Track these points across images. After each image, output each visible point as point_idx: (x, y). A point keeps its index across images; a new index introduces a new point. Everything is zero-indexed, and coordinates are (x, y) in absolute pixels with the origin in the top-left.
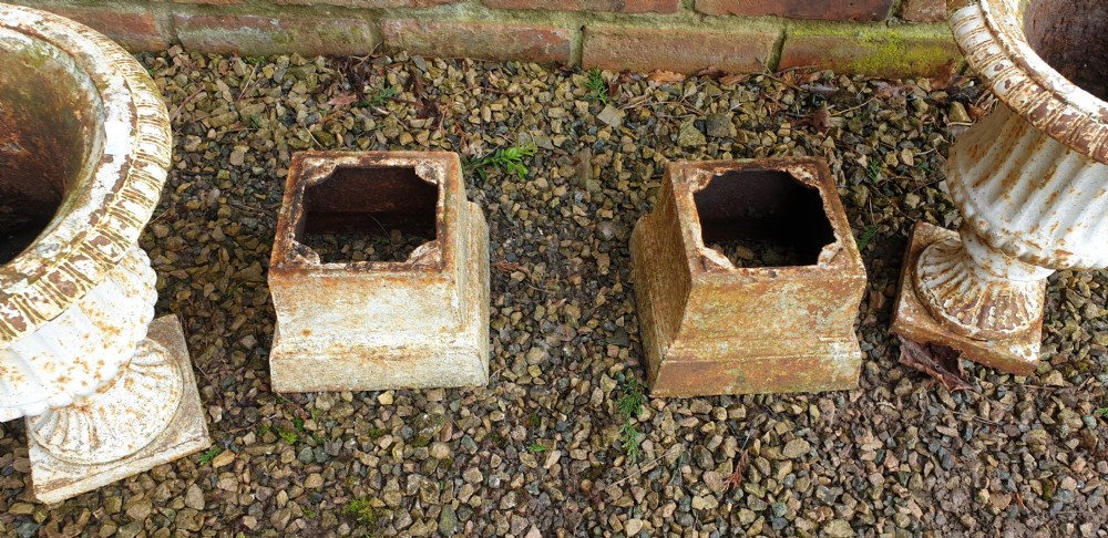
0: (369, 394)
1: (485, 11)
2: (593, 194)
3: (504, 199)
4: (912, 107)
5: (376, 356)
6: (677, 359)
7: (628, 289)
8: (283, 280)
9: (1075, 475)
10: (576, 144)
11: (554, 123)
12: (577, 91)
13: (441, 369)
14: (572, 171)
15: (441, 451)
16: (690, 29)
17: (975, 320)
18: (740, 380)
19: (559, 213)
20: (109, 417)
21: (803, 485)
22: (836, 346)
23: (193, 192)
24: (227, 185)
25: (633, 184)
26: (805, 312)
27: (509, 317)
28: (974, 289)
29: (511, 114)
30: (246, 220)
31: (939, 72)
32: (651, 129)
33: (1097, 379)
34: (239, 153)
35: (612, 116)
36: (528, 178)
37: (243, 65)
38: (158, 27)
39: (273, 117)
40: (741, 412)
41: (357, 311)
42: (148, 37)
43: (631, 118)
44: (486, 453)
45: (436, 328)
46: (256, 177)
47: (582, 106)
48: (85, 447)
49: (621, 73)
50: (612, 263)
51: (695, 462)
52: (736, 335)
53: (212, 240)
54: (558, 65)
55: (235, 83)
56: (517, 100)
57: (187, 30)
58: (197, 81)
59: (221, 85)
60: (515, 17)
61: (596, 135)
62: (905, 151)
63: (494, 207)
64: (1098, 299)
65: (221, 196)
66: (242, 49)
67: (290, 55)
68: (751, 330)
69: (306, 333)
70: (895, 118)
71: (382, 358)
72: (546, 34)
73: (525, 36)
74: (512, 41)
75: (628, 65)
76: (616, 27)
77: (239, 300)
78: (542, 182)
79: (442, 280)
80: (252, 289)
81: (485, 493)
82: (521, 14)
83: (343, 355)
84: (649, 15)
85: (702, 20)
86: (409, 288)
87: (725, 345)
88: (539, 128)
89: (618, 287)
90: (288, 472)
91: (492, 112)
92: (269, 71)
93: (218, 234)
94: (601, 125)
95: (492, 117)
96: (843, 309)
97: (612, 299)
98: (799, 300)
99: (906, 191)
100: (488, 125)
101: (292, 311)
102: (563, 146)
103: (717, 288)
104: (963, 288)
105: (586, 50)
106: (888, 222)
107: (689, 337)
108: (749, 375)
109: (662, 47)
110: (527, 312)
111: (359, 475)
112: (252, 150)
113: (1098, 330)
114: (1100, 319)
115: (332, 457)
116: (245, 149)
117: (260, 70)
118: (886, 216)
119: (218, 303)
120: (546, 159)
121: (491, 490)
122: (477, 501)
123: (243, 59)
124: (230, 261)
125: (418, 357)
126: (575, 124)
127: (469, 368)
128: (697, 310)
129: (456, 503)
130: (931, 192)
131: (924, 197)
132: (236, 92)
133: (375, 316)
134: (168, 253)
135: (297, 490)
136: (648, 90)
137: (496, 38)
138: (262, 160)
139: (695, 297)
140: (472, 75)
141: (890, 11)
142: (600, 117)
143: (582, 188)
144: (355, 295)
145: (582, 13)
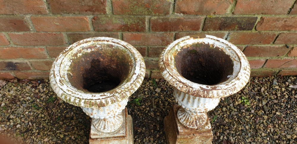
2: (155, 109)
3: (135, 111)
7: (164, 133)
10: (151, 97)
11: (146, 92)
12: (150, 84)
14: (150, 103)
19: (148, 114)
23: (67, 113)
24: (75, 111)
25: (164, 107)
27: (138, 141)
30: (79, 120)
32: (167, 93)
35: (158, 90)
36: (140, 106)
43: (162, 90)
47: (151, 88)
49: (160, 79)
50: (160, 126)
53: (72, 125)
54: (146, 78)
61: (155, 94)
63: (133, 113)
64: (264, 131)
65: (73, 114)
77: (79, 139)
78: (143, 107)
79: (125, 139)
80: (82, 137)
88: (142, 93)
89: (161, 133)
93: (74, 123)
94: (156, 92)
96: (209, 141)
97: (160, 136)
98: (200, 139)
99: (223, 107)
102: (148, 98)
105: (152, 75)
110: (142, 140)
113: (264, 139)
114: (265, 136)
118: (219, 113)
119: (75, 140)
120: (144, 101)
124: (77, 130)
126: (150, 92)
128: (179, 142)
130: (228, 107)
131: (227, 108)
134: (63, 128)
136: (166, 83)
139: (178, 140)
142: (156, 90)
143: (152, 108)
144: (107, 142)
145: (151, 69)
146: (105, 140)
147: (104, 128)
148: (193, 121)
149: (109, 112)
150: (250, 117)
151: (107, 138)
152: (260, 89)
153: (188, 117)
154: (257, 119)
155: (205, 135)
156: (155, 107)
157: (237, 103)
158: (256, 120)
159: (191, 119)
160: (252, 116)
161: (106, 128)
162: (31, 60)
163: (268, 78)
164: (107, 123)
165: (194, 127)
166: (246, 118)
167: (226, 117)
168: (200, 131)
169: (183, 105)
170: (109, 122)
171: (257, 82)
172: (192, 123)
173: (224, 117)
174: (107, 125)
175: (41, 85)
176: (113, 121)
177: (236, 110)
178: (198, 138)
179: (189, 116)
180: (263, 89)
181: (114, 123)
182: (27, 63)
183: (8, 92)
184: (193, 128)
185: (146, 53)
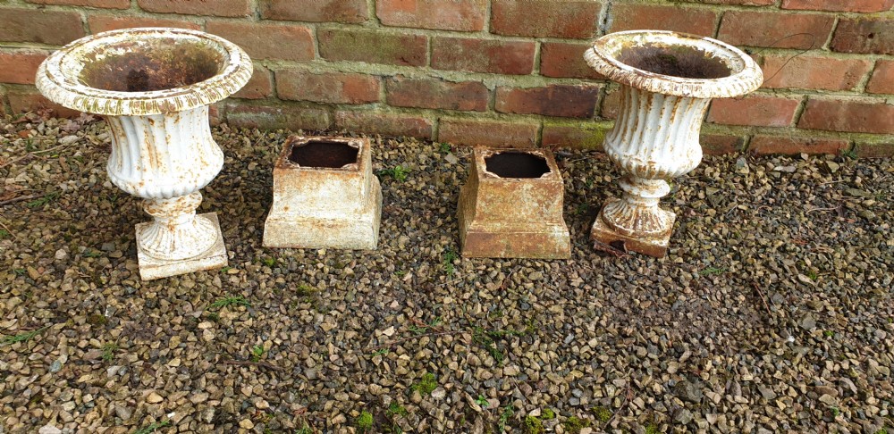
0: (313, 250)
1: (389, 108)
2: (439, 187)
3: (392, 188)
5: (319, 224)
6: (474, 230)
7: (454, 219)
8: (281, 171)
9: (686, 295)
10: (432, 169)
11: (421, 161)
12: (434, 150)
13: (353, 236)
14: (429, 179)
15: (349, 271)
16: (493, 121)
17: (632, 227)
18: (508, 247)
19: (420, 193)
20: (182, 236)
21: (539, 291)
22: (556, 228)
23: (227, 179)
24: (246, 176)
26: (536, 205)
27: (390, 227)
28: (630, 212)
29: (399, 156)
30: (254, 189)
33: (702, 262)
34: (252, 166)
35: (452, 158)
36: (405, 180)
37: (259, 132)
38: (218, 112)
39: (272, 152)
40: (509, 263)
41: (314, 195)
43: (462, 161)
44: (373, 273)
45: (352, 210)
46: (261, 174)
47: (437, 156)
48: (168, 251)
49: (459, 145)
50: (447, 210)
51: (483, 282)
52: (504, 219)
53: (236, 194)
54: (425, 138)
55: (254, 139)
56: (403, 151)
57: (233, 114)
58: (233, 137)
59: (246, 139)
60: (404, 112)
61: (443, 166)
62: (607, 177)
63: (387, 191)
64: (706, 232)
66: (259, 126)
67: (284, 129)
68: (511, 216)
69: (286, 209)
71: (323, 225)
72: (419, 121)
73: (409, 122)
74: (401, 125)
75: (462, 140)
76: (455, 119)
77: (248, 214)
78: (413, 182)
79: (357, 175)
80: (255, 211)
81: (370, 287)
82: (407, 111)
83: (302, 223)
84: (472, 112)
85: (499, 116)
86: (341, 180)
87: (499, 224)
88: (413, 162)
89: (449, 218)
90: (268, 276)
91: (389, 155)
92: (272, 135)
93: (239, 192)
94: (446, 162)
95: (389, 157)
96: (555, 204)
97: (445, 223)
98: (532, 195)
100: (386, 160)
101: (282, 192)
102: (426, 170)
103: (491, 184)
104: (624, 212)
105: (440, 131)
106: (595, 202)
107: (480, 219)
108: (513, 244)
109: (479, 131)
111: (305, 279)
112: (260, 165)
114: (705, 240)
115: (291, 272)
116: (256, 164)
117: (267, 135)
118: (594, 199)
119: (236, 216)
120: (415, 174)
121: (373, 286)
122: (366, 290)
125: (341, 226)
126: (433, 162)
127: (367, 236)
128: (484, 199)
129: (355, 291)
132: (253, 142)
133: (322, 199)
135: (271, 283)
137: (394, 123)
138: (265, 168)
140: (380, 141)
141: (595, 113)
142: (446, 158)
143: (434, 184)
144: (314, 183)
145: (438, 111)
152: (704, 172)
154: (689, 213)
156: (440, 183)
160: (676, 208)
163: (725, 156)
178: (527, 190)
180: (708, 170)
183: (94, 137)
185: (428, 54)
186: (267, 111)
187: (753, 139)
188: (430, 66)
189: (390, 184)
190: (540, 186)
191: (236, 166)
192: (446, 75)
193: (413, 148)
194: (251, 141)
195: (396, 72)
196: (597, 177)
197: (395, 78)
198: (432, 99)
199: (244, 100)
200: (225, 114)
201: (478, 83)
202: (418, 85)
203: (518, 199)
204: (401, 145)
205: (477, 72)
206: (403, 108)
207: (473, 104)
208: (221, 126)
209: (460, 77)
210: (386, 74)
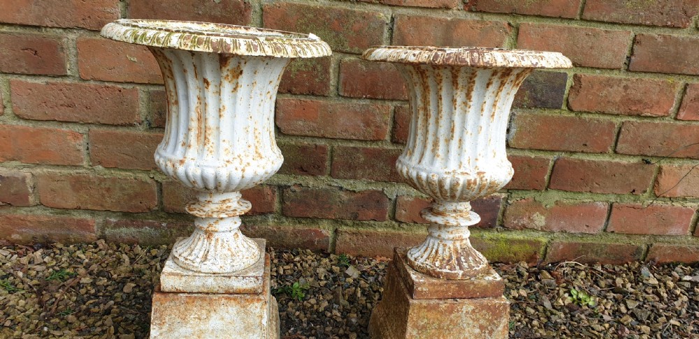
1: (284, 220)
2: (344, 306)
4: (520, 275)
10: (333, 285)
11: (320, 276)
12: (332, 263)
14: (331, 297)
16: (393, 231)
19: (324, 314)
23: (95, 304)
24: (119, 300)
26: (477, 331)
29: (295, 271)
30: (128, 316)
31: (531, 259)
32: (376, 279)
34: (129, 287)
35: (353, 272)
36: (304, 299)
37: (140, 249)
38: (95, 228)
39: (153, 271)
41: (202, 327)
42: (87, 234)
43: (364, 274)
46: (138, 297)
47: (336, 269)
49: (357, 257)
53: (103, 325)
54: (322, 251)
55: (133, 256)
56: (299, 265)
57: (112, 229)
58: (111, 255)
59: (124, 256)
60: (300, 223)
61: (344, 281)
62: (521, 290)
63: (283, 314)
65: (114, 304)
66: (141, 241)
67: (168, 245)
70: (511, 277)
72: (316, 231)
73: (305, 233)
74: (297, 236)
75: (361, 252)
76: (354, 229)
78: (313, 301)
79: (259, 300)
82: (303, 221)
84: (372, 222)
85: (399, 226)
86: (238, 306)
88: (311, 277)
91: (284, 270)
92: (154, 252)
93: (109, 321)
94: (347, 276)
95: (284, 272)
96: (500, 328)
98: (473, 319)
100: (281, 276)
102: (326, 285)
103: (425, 307)
105: (338, 242)
106: (519, 321)
109: (379, 241)
112: (138, 286)
116: (133, 285)
117: (149, 251)
118: (517, 318)
120: (315, 291)
123: (141, 247)
124: (114, 334)
126: (332, 276)
128: (415, 326)
130: (540, 308)
131: (537, 310)
132: (132, 260)
133: (213, 332)
134: (73, 330)
136: (373, 263)
137: (288, 235)
138: (144, 290)
139: (412, 315)
140: (273, 254)
141: (497, 223)
142: (347, 272)
143: (338, 303)
144: (204, 311)
145: (336, 221)
146: (200, 298)
147: (205, 258)
148: (451, 257)
149: (230, 157)
150: (604, 329)
151: (208, 293)
152: (614, 282)
153: (435, 247)
154: (623, 331)
155: (485, 301)
156: (343, 302)
157: (560, 301)
158: (620, 333)
159: (444, 250)
160: (607, 325)
161: (209, 258)
162: (38, 171)
163: (626, 265)
164: (215, 247)
165: (456, 272)
166: (593, 329)
167: (540, 328)
168: (472, 287)
169: (422, 171)
170: (220, 242)
171: (602, 271)
172: (449, 261)
173: (533, 327)
174: (213, 252)
175: (41, 250)
176: (233, 246)
177: (563, 316)
178: (467, 313)
179: (439, 244)
180: (619, 281)
181: (233, 250)
182: (24, 179)
184: (453, 272)
185: (327, 163)
186: (151, 225)
187: (651, 248)
188: (330, 175)
189: (287, 304)
190: (483, 307)
191: (110, 288)
192: (345, 184)
193: (309, 262)
194: (130, 259)
195: (294, 182)
196: (512, 292)
197: (293, 188)
198: (330, 208)
199: (125, 214)
200: (103, 229)
201: (378, 192)
202: (316, 195)
203: (457, 324)
204: (297, 259)
205: (377, 181)
206: (299, 219)
207: (372, 214)
208: (98, 242)
209: (360, 186)
210: (283, 183)
